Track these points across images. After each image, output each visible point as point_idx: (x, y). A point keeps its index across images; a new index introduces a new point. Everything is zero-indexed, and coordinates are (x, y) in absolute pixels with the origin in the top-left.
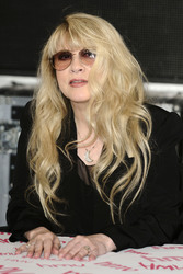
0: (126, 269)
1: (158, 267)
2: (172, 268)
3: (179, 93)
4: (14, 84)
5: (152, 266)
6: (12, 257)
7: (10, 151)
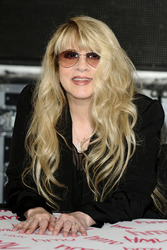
0: (112, 243)
1: (141, 241)
2: (154, 241)
3: (156, 80)
4: (7, 72)
5: (136, 240)
6: (9, 233)
7: (4, 134)
